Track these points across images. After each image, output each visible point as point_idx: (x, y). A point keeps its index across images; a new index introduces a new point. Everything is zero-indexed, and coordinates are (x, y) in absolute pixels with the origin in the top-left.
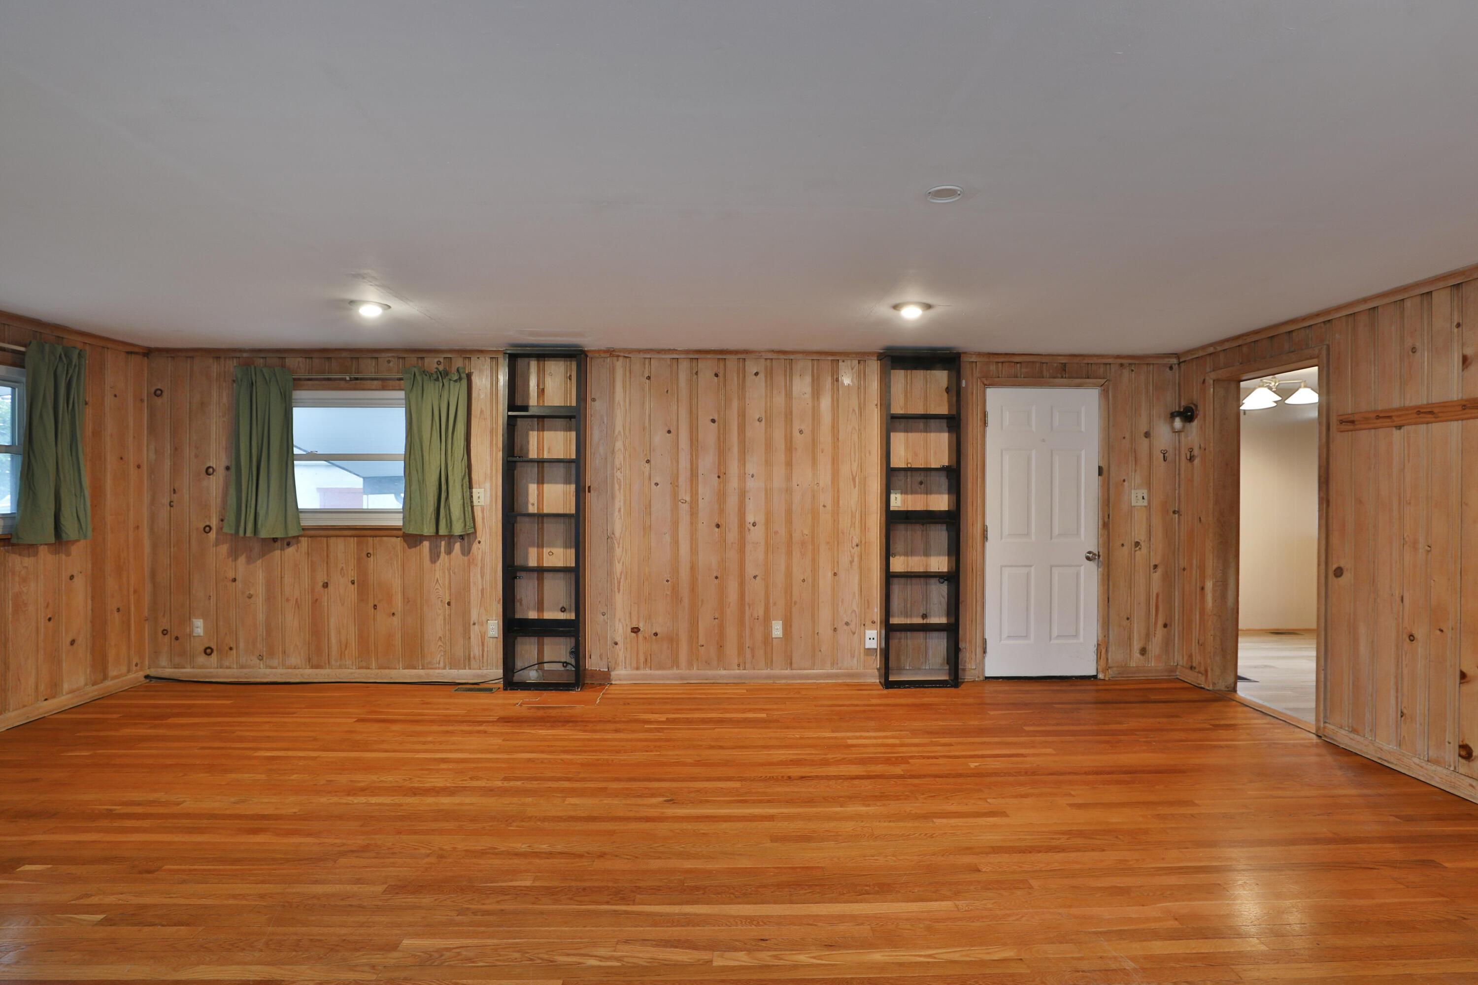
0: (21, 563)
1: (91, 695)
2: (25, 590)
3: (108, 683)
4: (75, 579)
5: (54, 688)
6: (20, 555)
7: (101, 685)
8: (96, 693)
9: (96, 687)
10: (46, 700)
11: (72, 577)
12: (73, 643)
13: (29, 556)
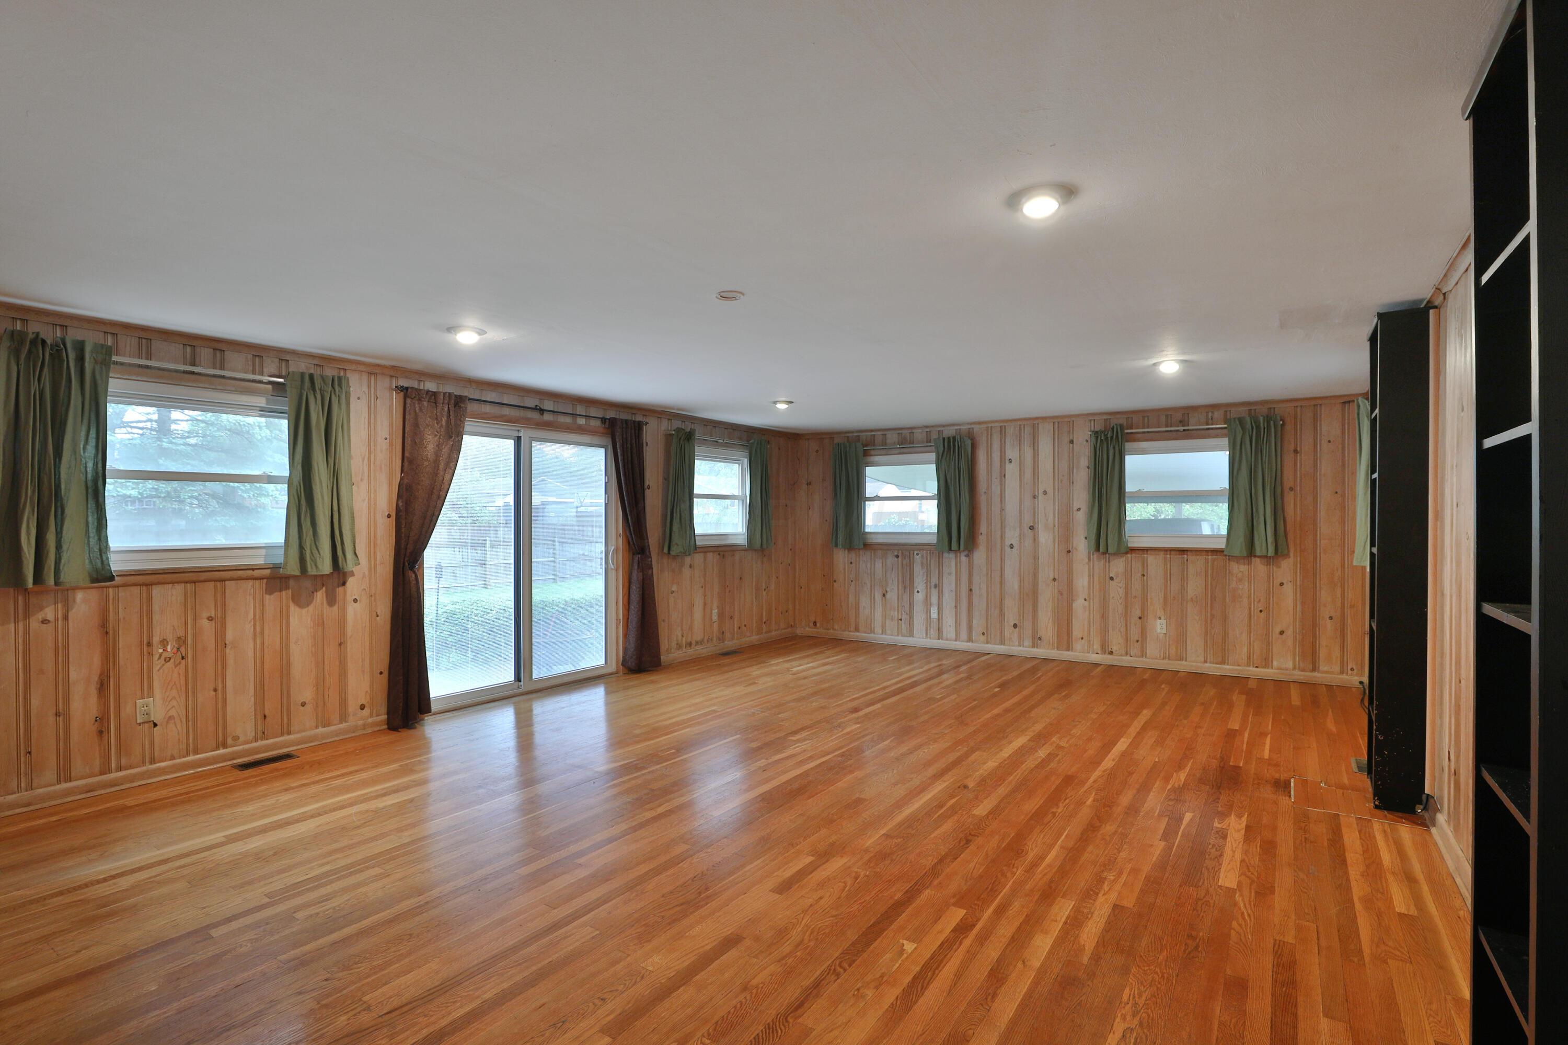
0: (1238, 568)
1: (1296, 677)
2: (1241, 587)
3: (1316, 674)
4: (1285, 586)
5: (1266, 662)
6: (1237, 563)
7: (1307, 674)
8: (1302, 678)
9: (1303, 673)
10: (1257, 667)
11: (1282, 584)
12: (1282, 633)
13: (1244, 565)
